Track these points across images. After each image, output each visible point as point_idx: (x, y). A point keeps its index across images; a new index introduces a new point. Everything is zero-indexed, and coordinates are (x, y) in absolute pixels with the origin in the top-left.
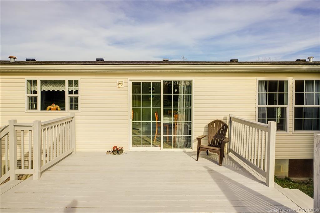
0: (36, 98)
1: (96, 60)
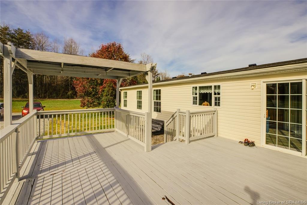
0: (196, 97)
1: (248, 66)
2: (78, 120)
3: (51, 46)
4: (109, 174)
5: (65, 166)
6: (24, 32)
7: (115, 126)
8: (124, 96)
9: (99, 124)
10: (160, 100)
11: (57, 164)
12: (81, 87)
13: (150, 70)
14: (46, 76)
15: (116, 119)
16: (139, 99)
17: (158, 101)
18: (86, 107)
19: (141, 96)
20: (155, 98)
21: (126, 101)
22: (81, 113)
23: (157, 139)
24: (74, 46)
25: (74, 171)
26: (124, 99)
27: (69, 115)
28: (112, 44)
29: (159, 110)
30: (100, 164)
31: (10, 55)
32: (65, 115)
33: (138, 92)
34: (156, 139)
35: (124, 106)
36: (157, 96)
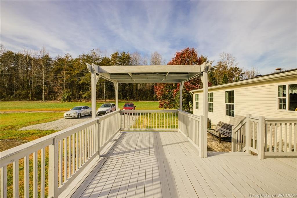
0: (285, 100)
2: (155, 119)
3: (142, 61)
4: (156, 170)
5: (128, 154)
6: (126, 53)
7: (178, 127)
8: (196, 98)
9: (172, 123)
10: (233, 103)
11: (124, 151)
12: (160, 91)
13: (204, 70)
14: (139, 84)
15: (180, 120)
16: (211, 102)
17: (231, 104)
18: (163, 108)
19: (212, 98)
20: (228, 100)
21: (198, 103)
22: (161, 113)
23: (227, 146)
24: (158, 57)
25: (132, 160)
26: (196, 101)
27: (151, 114)
28: (186, 50)
29: (232, 114)
30: (153, 159)
31: (94, 71)
32: (148, 114)
33: (209, 95)
34: (225, 146)
35: (196, 108)
36: (229, 99)
